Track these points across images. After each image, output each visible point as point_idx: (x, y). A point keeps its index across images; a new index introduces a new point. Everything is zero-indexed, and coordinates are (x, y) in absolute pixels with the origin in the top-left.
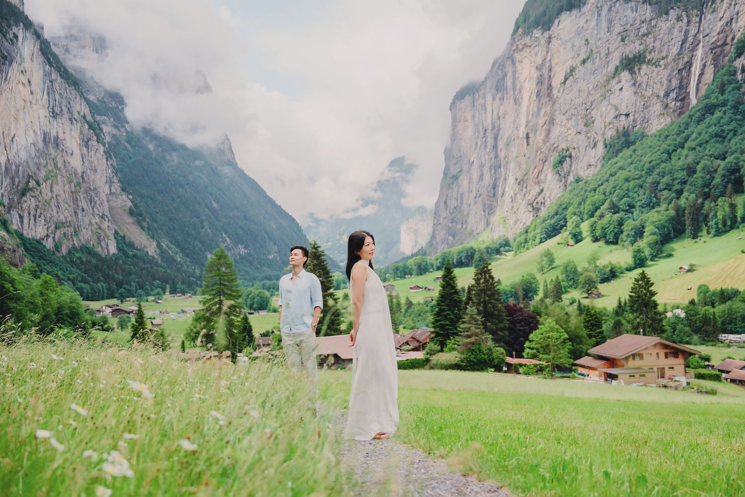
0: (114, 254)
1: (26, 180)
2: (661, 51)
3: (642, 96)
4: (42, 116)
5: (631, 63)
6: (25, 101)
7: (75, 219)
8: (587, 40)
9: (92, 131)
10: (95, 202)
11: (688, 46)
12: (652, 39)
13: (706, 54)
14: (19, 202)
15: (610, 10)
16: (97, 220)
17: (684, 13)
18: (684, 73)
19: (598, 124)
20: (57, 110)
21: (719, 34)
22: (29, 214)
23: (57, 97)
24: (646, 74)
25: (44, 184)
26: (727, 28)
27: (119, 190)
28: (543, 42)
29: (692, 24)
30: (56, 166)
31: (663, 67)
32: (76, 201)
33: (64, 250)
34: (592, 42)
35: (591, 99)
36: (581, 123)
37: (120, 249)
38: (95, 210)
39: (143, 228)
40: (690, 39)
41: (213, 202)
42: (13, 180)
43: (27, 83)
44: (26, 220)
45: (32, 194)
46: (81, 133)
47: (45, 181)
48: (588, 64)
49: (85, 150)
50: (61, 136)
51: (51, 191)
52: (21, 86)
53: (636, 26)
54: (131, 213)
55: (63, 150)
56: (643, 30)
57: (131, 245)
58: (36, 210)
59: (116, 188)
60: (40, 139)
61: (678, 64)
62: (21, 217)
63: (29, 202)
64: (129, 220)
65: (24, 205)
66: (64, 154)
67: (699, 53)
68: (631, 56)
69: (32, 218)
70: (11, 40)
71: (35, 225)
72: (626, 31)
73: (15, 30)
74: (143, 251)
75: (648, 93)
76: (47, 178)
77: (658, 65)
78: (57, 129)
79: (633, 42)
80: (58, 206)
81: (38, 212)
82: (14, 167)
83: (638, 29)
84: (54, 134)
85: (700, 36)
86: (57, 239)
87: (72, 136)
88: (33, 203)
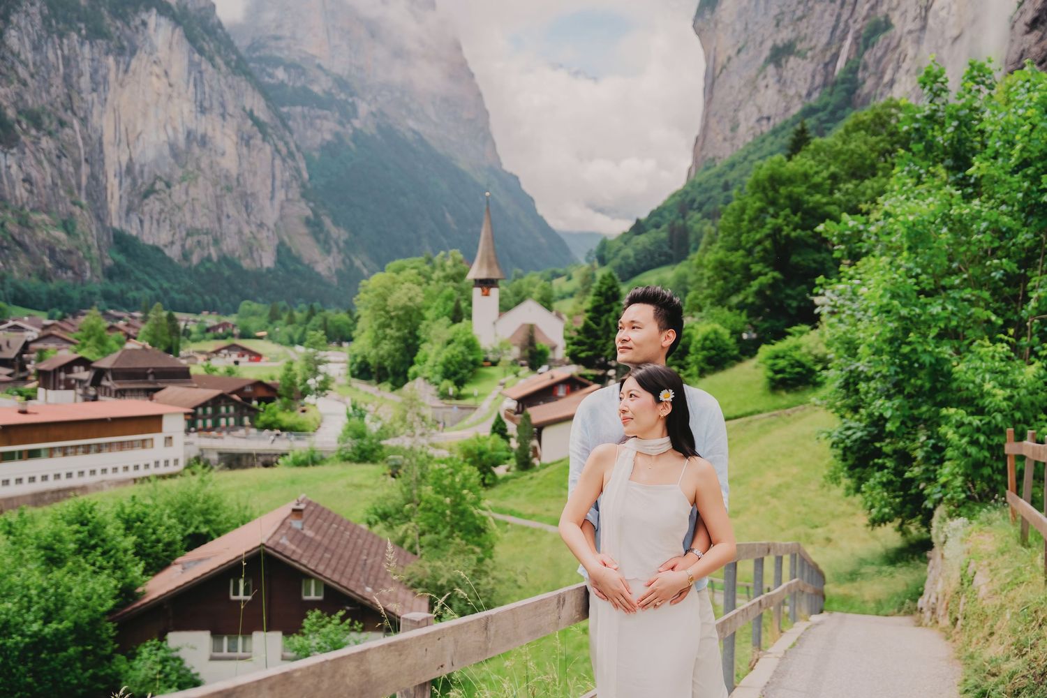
0: (268, 270)
1: (151, 181)
2: (811, 40)
3: (786, 95)
4: (186, 111)
5: (779, 55)
6: (159, 95)
7: (217, 225)
8: (747, 24)
9: (255, 128)
10: (252, 209)
11: (837, 34)
12: (806, 25)
13: (851, 44)
14: (140, 205)
16: (254, 228)
18: (830, 68)
19: (742, 129)
20: (206, 104)
21: (864, 19)
22: (151, 217)
23: (207, 89)
24: (792, 69)
25: (177, 187)
26: (872, 13)
27: (297, 196)
28: (712, 25)
29: (846, 7)
30: (199, 168)
31: (809, 60)
32: (219, 206)
33: (195, 259)
34: (750, 26)
35: (740, 97)
36: (728, 126)
37: (279, 261)
38: (252, 217)
39: (318, 240)
40: (842, 25)
41: (448, 215)
42: (134, 180)
43: (162, 74)
44: (147, 225)
45: (158, 197)
46: (239, 130)
47: (180, 183)
48: (743, 55)
49: (245, 150)
50: (210, 133)
51: (187, 193)
52: (154, 79)
53: (793, 7)
54: (308, 222)
55: (211, 150)
56: (799, 13)
57: (297, 260)
58: (160, 213)
59: (295, 193)
60: (182, 138)
61: (825, 56)
62: (141, 221)
63: (152, 205)
64: (303, 230)
65: (146, 209)
66: (213, 153)
67: (848, 43)
68: (781, 45)
69: (155, 222)
70: (137, 28)
71: (158, 230)
72: (782, 13)
73: (144, 16)
74: (308, 266)
75: (792, 92)
76: (183, 179)
77: (805, 57)
78: (205, 125)
79: (786, 27)
80: (193, 211)
81: (163, 216)
82: (137, 167)
83: (794, 12)
84: (201, 131)
85: (851, 22)
86: (187, 246)
87: (224, 134)
88: (157, 206)
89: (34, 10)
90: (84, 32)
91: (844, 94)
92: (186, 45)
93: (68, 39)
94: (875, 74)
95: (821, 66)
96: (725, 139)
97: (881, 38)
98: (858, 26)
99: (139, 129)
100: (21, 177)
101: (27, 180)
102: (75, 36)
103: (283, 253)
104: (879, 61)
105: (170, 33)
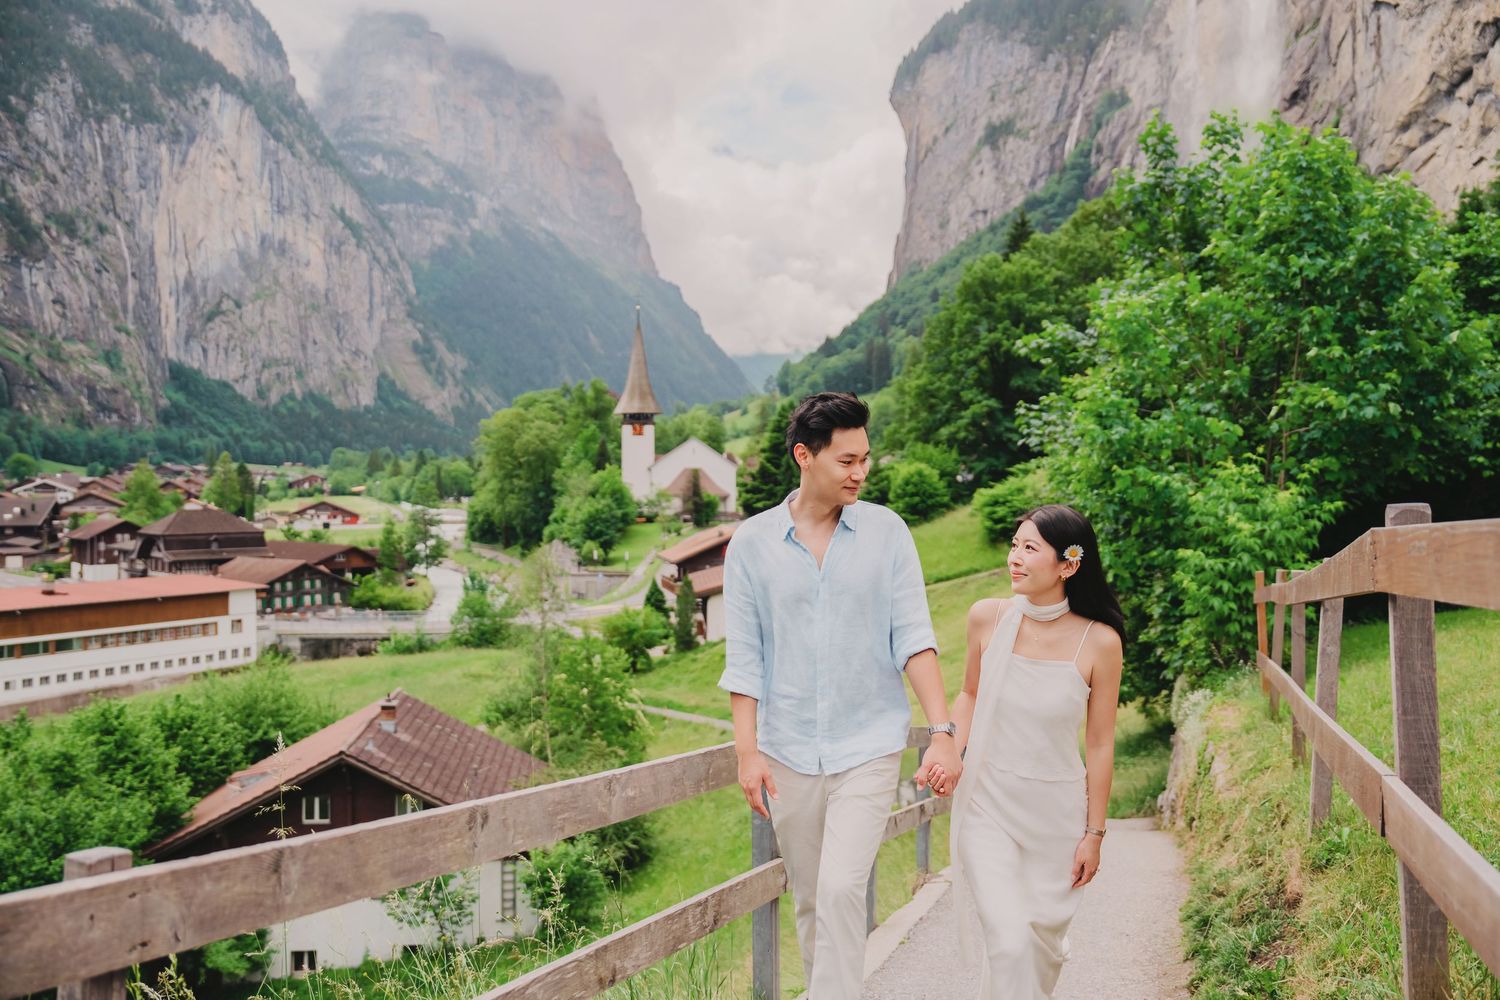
0: (367, 409)
1: (217, 300)
2: (1033, 117)
3: (1005, 184)
4: (259, 211)
5: (996, 135)
6: (224, 191)
7: (301, 355)
8: (955, 97)
9: (348, 232)
10: (345, 333)
11: (1065, 109)
12: (1026, 98)
13: (1081, 123)
14: (203, 330)
15: (980, 53)
16: (347, 356)
17: (1064, 62)
18: (1057, 151)
19: (953, 226)
20: (285, 202)
21: (1096, 92)
22: (217, 345)
23: (286, 184)
24: (1012, 151)
25: (250, 306)
26: (1105, 84)
27: (402, 316)
28: (914, 99)
29: (1073, 77)
30: (276, 282)
31: (1032, 141)
32: (303, 330)
34: (959, 100)
35: (950, 187)
36: (936, 223)
37: (381, 397)
38: (345, 342)
39: (429, 371)
40: (1069, 99)
41: (591, 336)
42: (195, 299)
43: (229, 165)
44: (211, 354)
45: (225, 319)
46: (327, 234)
47: (253, 301)
48: (952, 135)
49: (334, 259)
50: (290, 238)
51: (262, 315)
52: (218, 172)
53: (1010, 78)
54: (416, 348)
55: (291, 259)
56: (1018, 84)
57: (402, 395)
58: (228, 340)
59: (399, 311)
60: (254, 245)
61: (1050, 137)
62: (205, 350)
63: (217, 330)
64: (411, 358)
65: (211, 334)
66: (294, 264)
67: (1077, 120)
68: (998, 123)
69: (222, 351)
70: (196, 108)
71: (226, 361)
72: (998, 84)
73: (205, 93)
74: (417, 403)
75: (1012, 180)
76: (257, 297)
77: (1027, 138)
78: (283, 228)
79: (1003, 102)
80: (270, 336)
81: (232, 344)
82: (198, 282)
83: (1012, 83)
84: (278, 236)
85: (1080, 95)
86: (263, 381)
87: (309, 239)
88: (225, 331)
89: (65, 88)
90: (128, 115)
91: (1074, 182)
92: (259, 129)
93: (109, 123)
94: (1111, 157)
95: (1047, 148)
96: (932, 238)
97: (1117, 114)
98: (1089, 101)
99: (200, 235)
100: (51, 297)
101: (59, 301)
102: (117, 120)
103: (386, 388)
104: (1115, 143)
105: (238, 113)
